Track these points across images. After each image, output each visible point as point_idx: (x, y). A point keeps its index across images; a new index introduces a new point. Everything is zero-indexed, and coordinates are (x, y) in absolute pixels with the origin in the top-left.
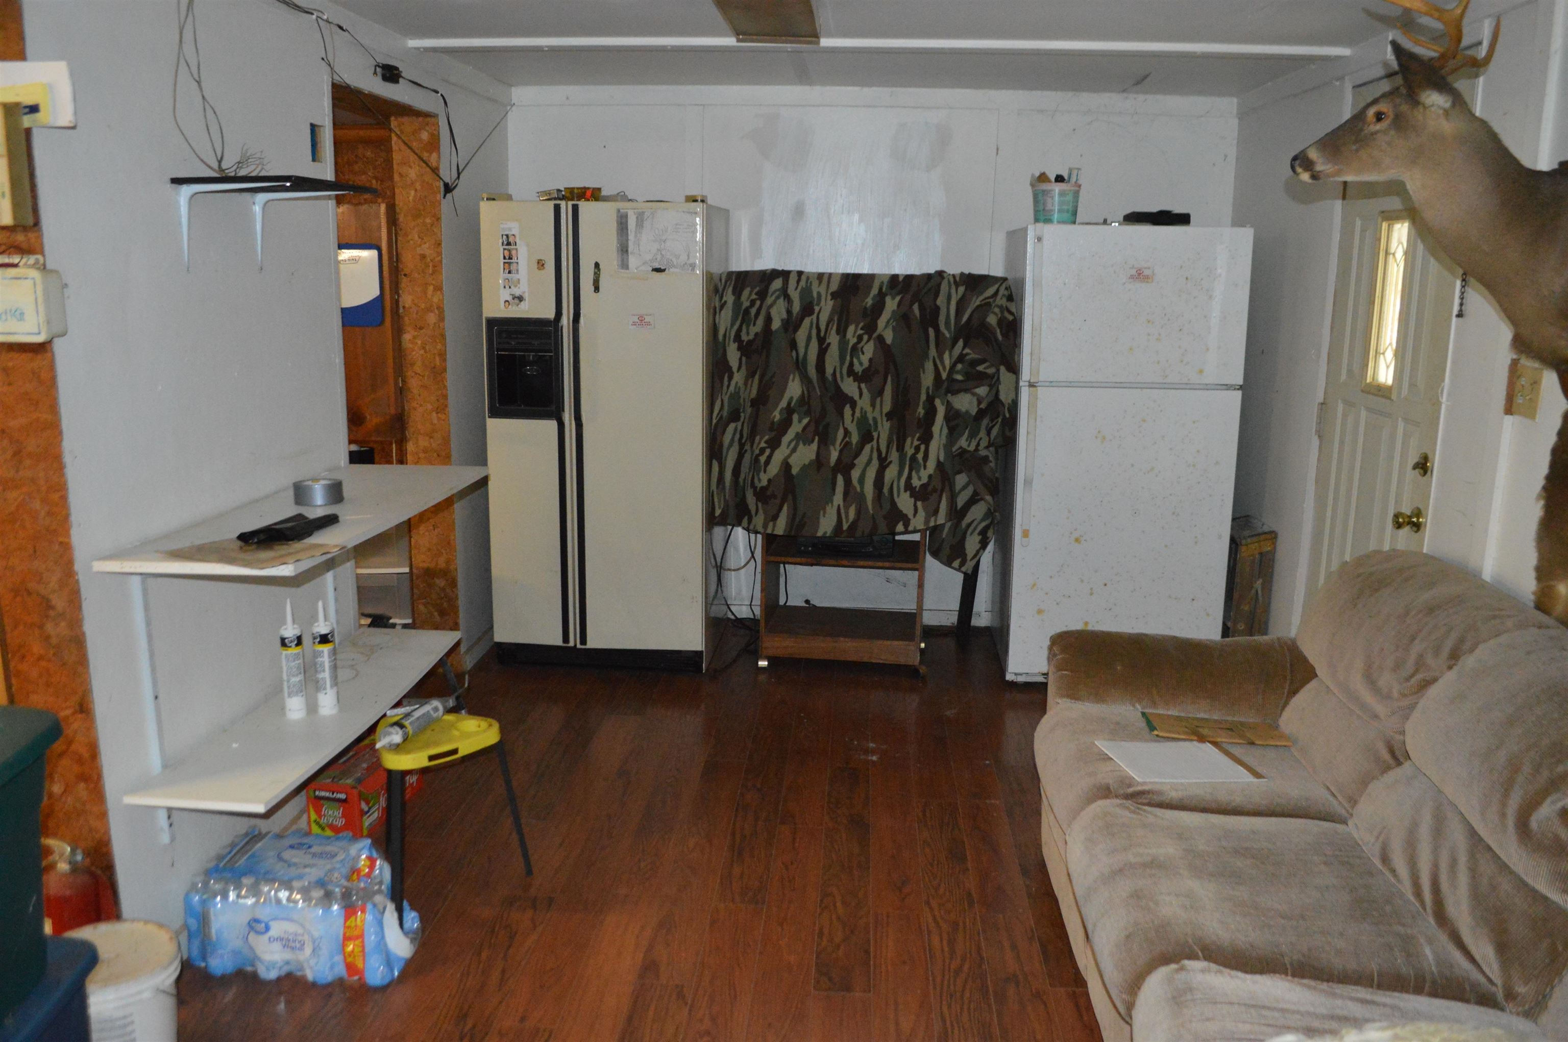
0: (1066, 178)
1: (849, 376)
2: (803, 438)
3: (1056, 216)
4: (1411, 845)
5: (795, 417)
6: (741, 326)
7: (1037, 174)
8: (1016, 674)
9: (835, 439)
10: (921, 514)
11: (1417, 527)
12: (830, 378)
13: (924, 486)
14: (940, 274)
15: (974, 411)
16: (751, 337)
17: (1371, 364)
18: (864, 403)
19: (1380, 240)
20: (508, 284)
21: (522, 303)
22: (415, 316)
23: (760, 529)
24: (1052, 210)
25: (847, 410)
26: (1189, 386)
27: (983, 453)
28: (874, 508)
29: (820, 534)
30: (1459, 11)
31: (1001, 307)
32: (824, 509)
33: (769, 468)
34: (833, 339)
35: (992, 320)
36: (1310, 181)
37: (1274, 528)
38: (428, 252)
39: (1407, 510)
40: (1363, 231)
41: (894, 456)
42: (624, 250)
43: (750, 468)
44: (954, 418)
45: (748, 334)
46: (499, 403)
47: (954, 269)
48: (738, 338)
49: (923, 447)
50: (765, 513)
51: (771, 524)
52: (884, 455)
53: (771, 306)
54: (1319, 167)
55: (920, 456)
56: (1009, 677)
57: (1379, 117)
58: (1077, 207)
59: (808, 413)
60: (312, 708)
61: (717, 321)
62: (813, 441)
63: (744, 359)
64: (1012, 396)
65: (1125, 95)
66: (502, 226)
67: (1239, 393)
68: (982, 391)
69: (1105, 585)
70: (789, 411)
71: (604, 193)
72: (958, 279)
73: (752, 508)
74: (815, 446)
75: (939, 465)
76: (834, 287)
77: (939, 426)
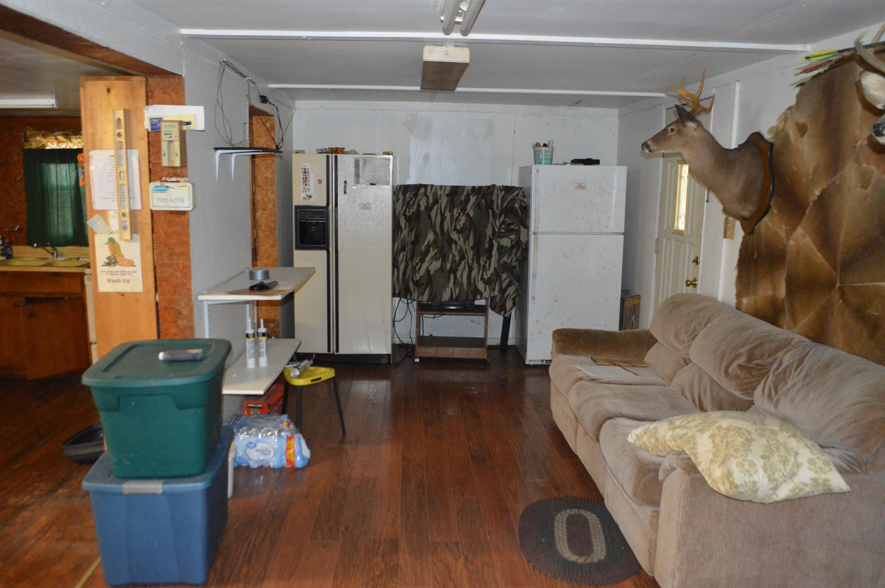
0: (548, 144)
1: (454, 231)
2: (435, 258)
3: (543, 162)
4: (691, 386)
5: (431, 249)
6: (406, 208)
7: (535, 144)
8: (530, 361)
9: (449, 258)
10: (488, 290)
11: (695, 285)
12: (446, 232)
13: (489, 279)
14: (494, 186)
15: (509, 245)
16: (411, 214)
17: (676, 222)
18: (461, 243)
19: (678, 171)
20: (305, 190)
21: (311, 199)
22: (262, 205)
23: (416, 299)
24: (542, 159)
25: (453, 246)
26: (601, 233)
27: (513, 264)
28: (467, 288)
29: (443, 300)
30: (698, 95)
31: (520, 200)
32: (445, 289)
33: (420, 272)
34: (448, 214)
35: (517, 206)
36: (649, 153)
37: (639, 294)
38: (269, 176)
39: (691, 279)
40: (671, 168)
41: (475, 266)
42: (357, 175)
43: (411, 271)
44: (500, 248)
45: (409, 212)
46: (300, 244)
47: (499, 183)
48: (404, 214)
49: (488, 261)
50: (418, 292)
51: (421, 297)
52: (471, 265)
53: (420, 200)
54: (652, 147)
55: (487, 265)
56: (527, 362)
57: (672, 130)
58: (552, 157)
59: (437, 247)
60: (257, 363)
61: (395, 207)
62: (439, 260)
63: (407, 224)
64: (526, 238)
65: (570, 107)
66: (303, 165)
67: (623, 236)
68: (513, 237)
69: (568, 320)
70: (429, 246)
71: (345, 150)
72: (501, 188)
73: (412, 289)
74: (440, 261)
75: (495, 269)
76: (447, 191)
77: (495, 252)
